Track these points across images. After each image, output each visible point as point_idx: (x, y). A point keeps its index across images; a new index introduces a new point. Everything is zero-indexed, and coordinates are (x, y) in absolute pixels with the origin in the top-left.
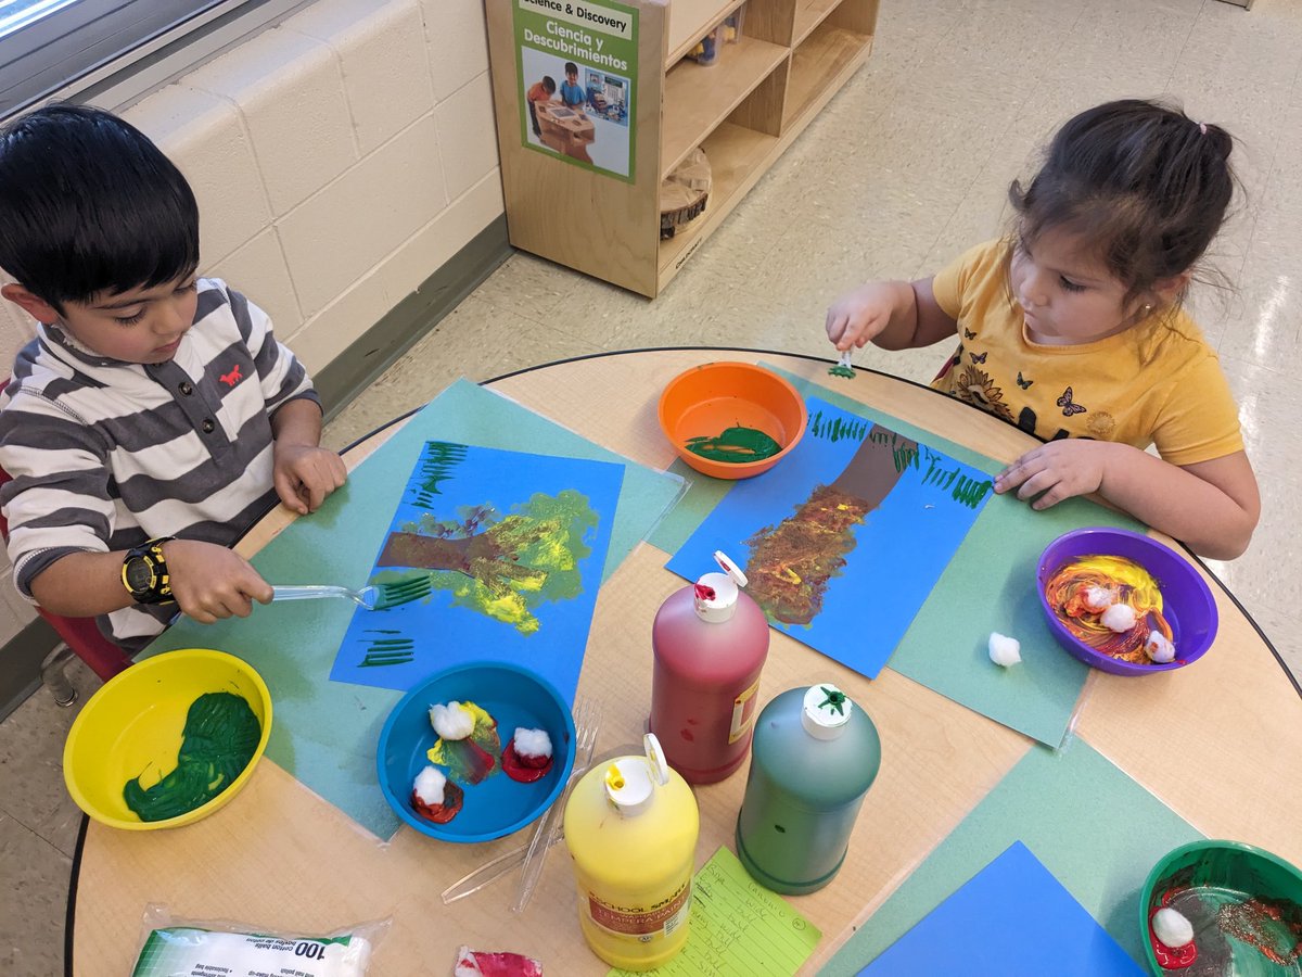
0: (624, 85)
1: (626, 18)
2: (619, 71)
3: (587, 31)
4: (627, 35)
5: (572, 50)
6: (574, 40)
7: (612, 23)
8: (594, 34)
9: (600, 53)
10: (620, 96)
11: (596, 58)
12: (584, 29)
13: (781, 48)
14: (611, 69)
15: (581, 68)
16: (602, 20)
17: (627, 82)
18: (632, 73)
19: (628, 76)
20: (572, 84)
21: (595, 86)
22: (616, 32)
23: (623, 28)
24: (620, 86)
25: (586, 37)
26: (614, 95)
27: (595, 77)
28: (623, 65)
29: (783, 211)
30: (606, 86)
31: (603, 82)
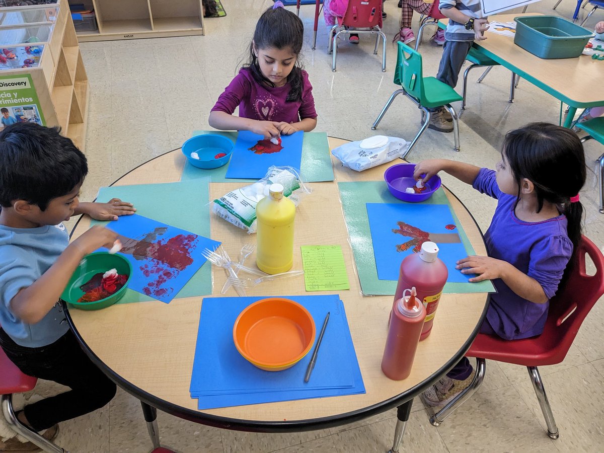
0: (34, 108)
1: (26, 79)
2: (30, 103)
3: (7, 92)
4: (28, 86)
5: (2, 102)
6: (2, 98)
7: (19, 84)
8: (12, 92)
9: (17, 99)
10: (33, 113)
11: (15, 101)
12: (5, 91)
13: (70, 87)
14: (26, 103)
15: (9, 108)
16: (13, 84)
17: (35, 106)
18: (36, 101)
19: (34, 103)
20: (7, 117)
21: (19, 113)
22: (22, 87)
23: (25, 84)
24: (32, 109)
25: (7, 94)
26: (31, 114)
27: (18, 110)
28: (31, 100)
29: (104, 147)
30: (25, 111)
31: (23, 110)
